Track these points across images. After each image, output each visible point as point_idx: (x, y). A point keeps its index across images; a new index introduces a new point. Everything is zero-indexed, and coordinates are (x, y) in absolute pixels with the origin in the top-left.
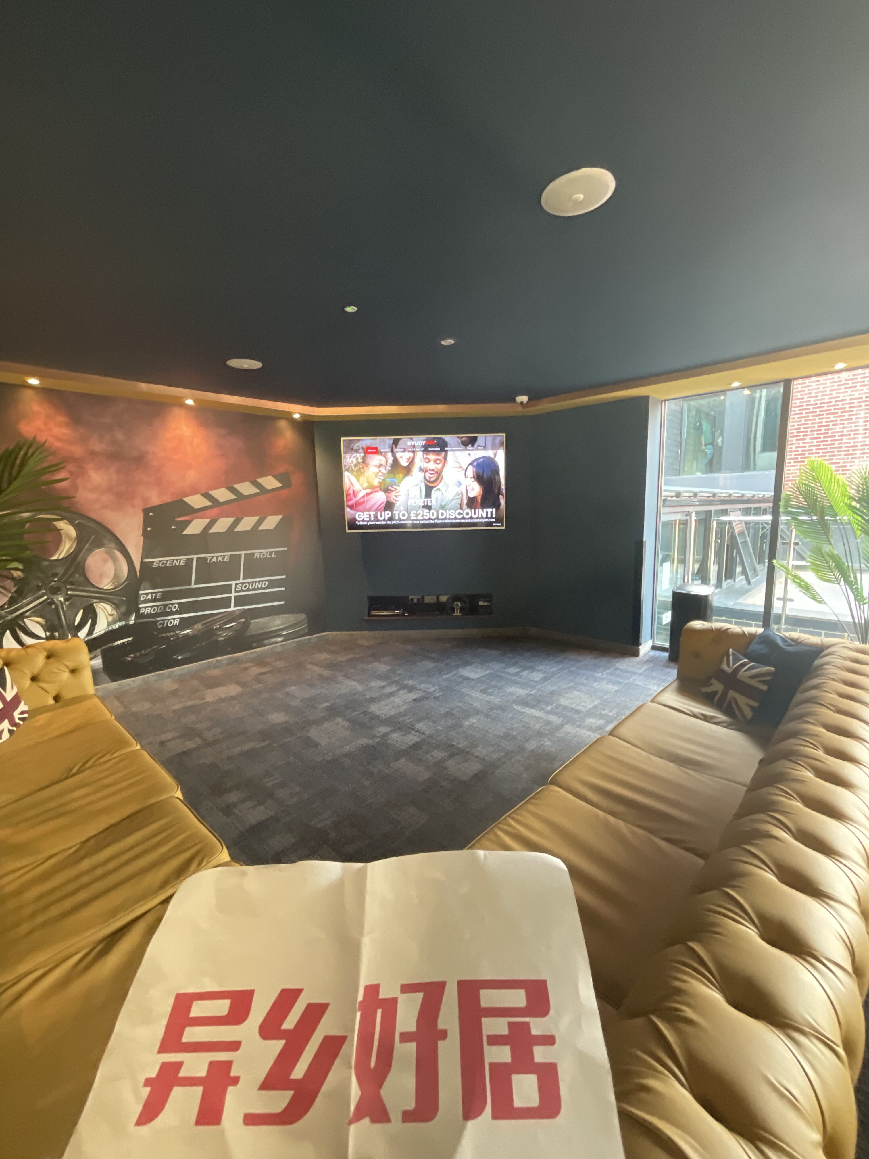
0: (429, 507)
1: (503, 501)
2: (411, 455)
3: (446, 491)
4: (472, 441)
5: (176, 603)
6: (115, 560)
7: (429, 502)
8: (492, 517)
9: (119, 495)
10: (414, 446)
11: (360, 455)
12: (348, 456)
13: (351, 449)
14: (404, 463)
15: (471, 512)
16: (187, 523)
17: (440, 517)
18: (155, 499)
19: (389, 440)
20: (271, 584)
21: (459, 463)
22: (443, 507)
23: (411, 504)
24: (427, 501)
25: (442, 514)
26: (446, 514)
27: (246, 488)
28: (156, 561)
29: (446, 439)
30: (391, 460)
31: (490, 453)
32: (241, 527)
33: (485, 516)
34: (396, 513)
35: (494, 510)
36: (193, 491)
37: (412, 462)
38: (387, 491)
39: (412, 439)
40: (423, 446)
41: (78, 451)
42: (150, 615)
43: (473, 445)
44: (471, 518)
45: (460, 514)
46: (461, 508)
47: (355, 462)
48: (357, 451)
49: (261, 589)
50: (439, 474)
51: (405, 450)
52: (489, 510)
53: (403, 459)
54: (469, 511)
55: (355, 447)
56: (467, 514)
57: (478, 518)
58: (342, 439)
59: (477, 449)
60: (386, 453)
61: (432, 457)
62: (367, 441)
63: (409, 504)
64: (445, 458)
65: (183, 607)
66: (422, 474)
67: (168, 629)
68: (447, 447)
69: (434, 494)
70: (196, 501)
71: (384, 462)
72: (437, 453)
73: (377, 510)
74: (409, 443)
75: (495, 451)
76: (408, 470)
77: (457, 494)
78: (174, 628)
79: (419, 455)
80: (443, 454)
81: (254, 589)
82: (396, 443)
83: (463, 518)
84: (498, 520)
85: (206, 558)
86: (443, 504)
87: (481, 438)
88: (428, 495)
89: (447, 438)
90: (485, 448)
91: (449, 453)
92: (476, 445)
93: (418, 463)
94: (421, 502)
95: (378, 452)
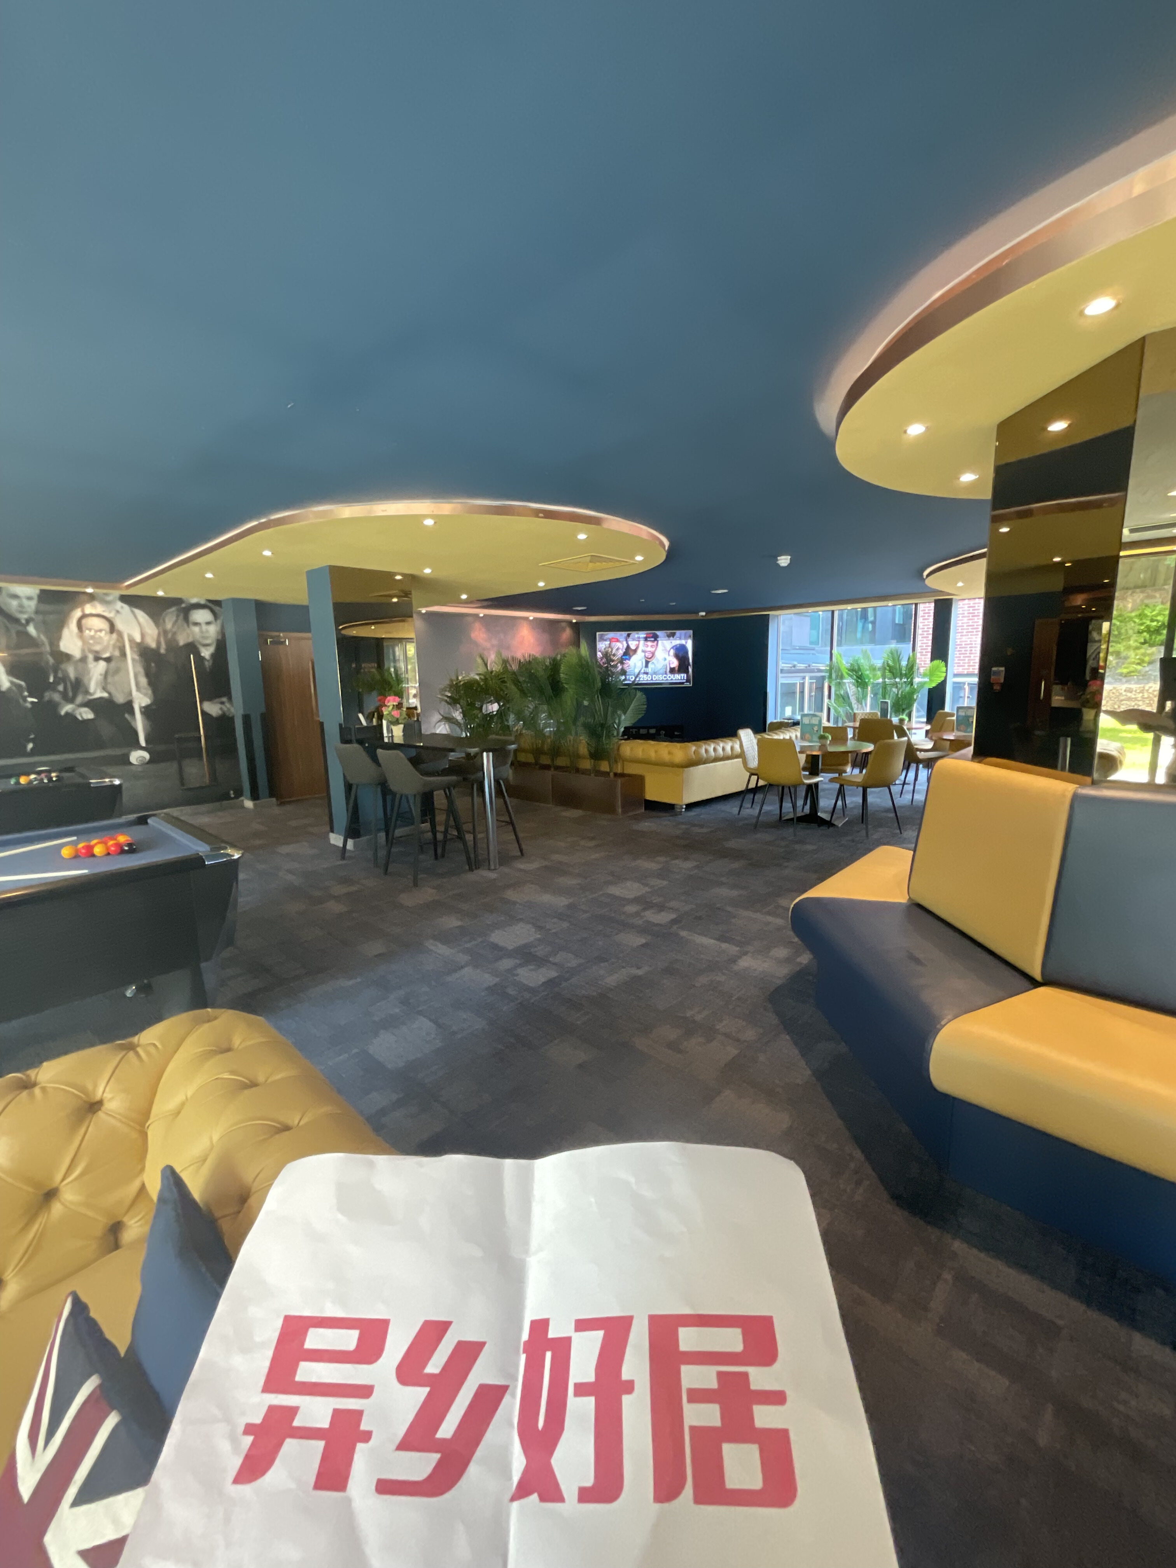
0: (647, 673)
1: (690, 670)
2: (637, 642)
3: (657, 664)
4: (673, 635)
7: (647, 670)
8: (684, 679)
10: (639, 638)
11: (608, 643)
12: (600, 643)
13: (602, 639)
14: (633, 647)
15: (672, 676)
17: (654, 679)
19: (625, 634)
21: (665, 647)
22: (655, 673)
23: (637, 672)
25: (655, 677)
26: (657, 677)
30: (625, 645)
31: (683, 642)
33: (680, 678)
34: (628, 677)
35: (685, 675)
37: (637, 647)
39: (638, 634)
40: (644, 638)
41: (488, 644)
44: (672, 680)
45: (665, 677)
46: (666, 674)
47: (604, 645)
48: (606, 640)
50: (653, 654)
51: (634, 640)
52: (682, 675)
53: (633, 645)
54: (670, 675)
55: (605, 638)
56: (670, 677)
57: (676, 680)
58: (598, 633)
59: (676, 639)
61: (650, 644)
62: (611, 635)
64: (657, 645)
66: (643, 654)
68: (658, 638)
69: (650, 665)
71: (621, 646)
72: (653, 641)
74: (636, 636)
75: (686, 641)
76: (635, 651)
77: (664, 666)
79: (642, 642)
80: (656, 642)
82: (629, 635)
83: (667, 680)
84: (688, 681)
86: (656, 671)
87: (678, 633)
88: (647, 666)
89: (658, 633)
90: (680, 639)
91: (660, 642)
92: (675, 637)
93: (641, 647)
94: (642, 670)
95: (619, 641)
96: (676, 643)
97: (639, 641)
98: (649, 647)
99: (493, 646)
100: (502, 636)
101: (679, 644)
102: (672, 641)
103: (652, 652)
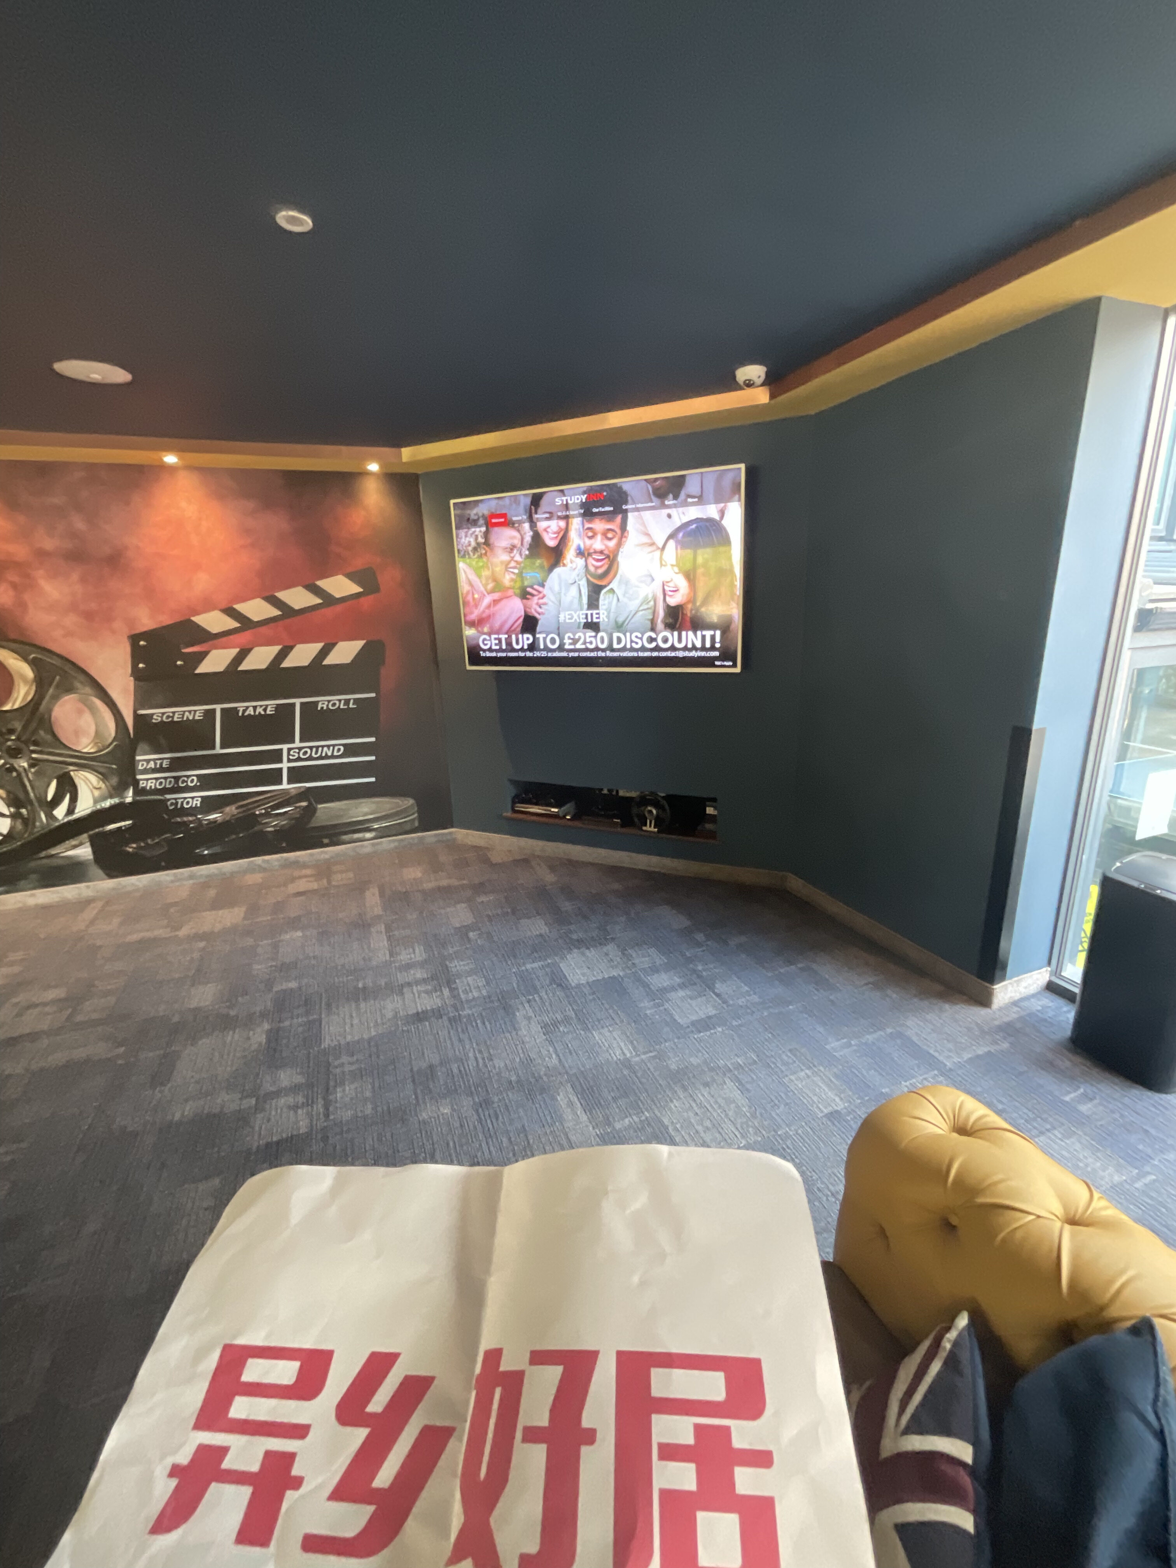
0: (592, 626)
2: (562, 524)
3: (625, 593)
4: (675, 488)
5: (194, 775)
6: (93, 710)
7: (595, 616)
8: (713, 648)
9: (89, 616)
10: (567, 507)
11: (480, 530)
12: (462, 533)
13: (468, 522)
14: (551, 540)
16: (201, 657)
17: (615, 646)
18: (147, 621)
20: (350, 750)
21: (648, 535)
22: (619, 627)
23: (565, 620)
24: (592, 614)
25: (619, 640)
26: (626, 641)
27: (297, 598)
28: (158, 714)
29: (626, 487)
30: (528, 535)
31: (711, 511)
32: (292, 661)
33: (699, 645)
34: (540, 636)
35: (719, 633)
36: (207, 606)
37: (564, 539)
38: (523, 594)
39: (564, 492)
40: (583, 505)
41: (20, 551)
42: (156, 791)
43: (676, 497)
44: (673, 648)
45: (651, 640)
46: (653, 629)
47: (473, 544)
48: (474, 523)
49: (333, 757)
50: (611, 559)
51: (551, 516)
52: (708, 633)
53: (550, 532)
55: (472, 516)
57: (685, 649)
58: (452, 502)
59: (685, 504)
60: (520, 522)
61: (599, 525)
62: (488, 503)
63: (561, 619)
64: (623, 527)
65: (206, 783)
66: (581, 562)
67: (183, 812)
68: (626, 503)
69: (604, 599)
70: (213, 621)
71: (517, 542)
72: (609, 516)
73: (509, 632)
74: (559, 501)
75: (722, 505)
77: (645, 601)
78: (193, 811)
79: (576, 523)
80: (619, 518)
81: (321, 758)
82: (536, 501)
83: (657, 649)
84: (726, 653)
85: (234, 709)
86: (621, 620)
87: (694, 477)
88: (593, 603)
89: (627, 483)
90: (701, 500)
91: (630, 515)
92: (682, 496)
93: (575, 540)
94: (580, 617)
95: (507, 523)
96: (685, 519)
97: (566, 518)
98: (599, 537)
99: (42, 554)
100: (79, 524)
101: (697, 520)
102: (673, 512)
103: (608, 557)
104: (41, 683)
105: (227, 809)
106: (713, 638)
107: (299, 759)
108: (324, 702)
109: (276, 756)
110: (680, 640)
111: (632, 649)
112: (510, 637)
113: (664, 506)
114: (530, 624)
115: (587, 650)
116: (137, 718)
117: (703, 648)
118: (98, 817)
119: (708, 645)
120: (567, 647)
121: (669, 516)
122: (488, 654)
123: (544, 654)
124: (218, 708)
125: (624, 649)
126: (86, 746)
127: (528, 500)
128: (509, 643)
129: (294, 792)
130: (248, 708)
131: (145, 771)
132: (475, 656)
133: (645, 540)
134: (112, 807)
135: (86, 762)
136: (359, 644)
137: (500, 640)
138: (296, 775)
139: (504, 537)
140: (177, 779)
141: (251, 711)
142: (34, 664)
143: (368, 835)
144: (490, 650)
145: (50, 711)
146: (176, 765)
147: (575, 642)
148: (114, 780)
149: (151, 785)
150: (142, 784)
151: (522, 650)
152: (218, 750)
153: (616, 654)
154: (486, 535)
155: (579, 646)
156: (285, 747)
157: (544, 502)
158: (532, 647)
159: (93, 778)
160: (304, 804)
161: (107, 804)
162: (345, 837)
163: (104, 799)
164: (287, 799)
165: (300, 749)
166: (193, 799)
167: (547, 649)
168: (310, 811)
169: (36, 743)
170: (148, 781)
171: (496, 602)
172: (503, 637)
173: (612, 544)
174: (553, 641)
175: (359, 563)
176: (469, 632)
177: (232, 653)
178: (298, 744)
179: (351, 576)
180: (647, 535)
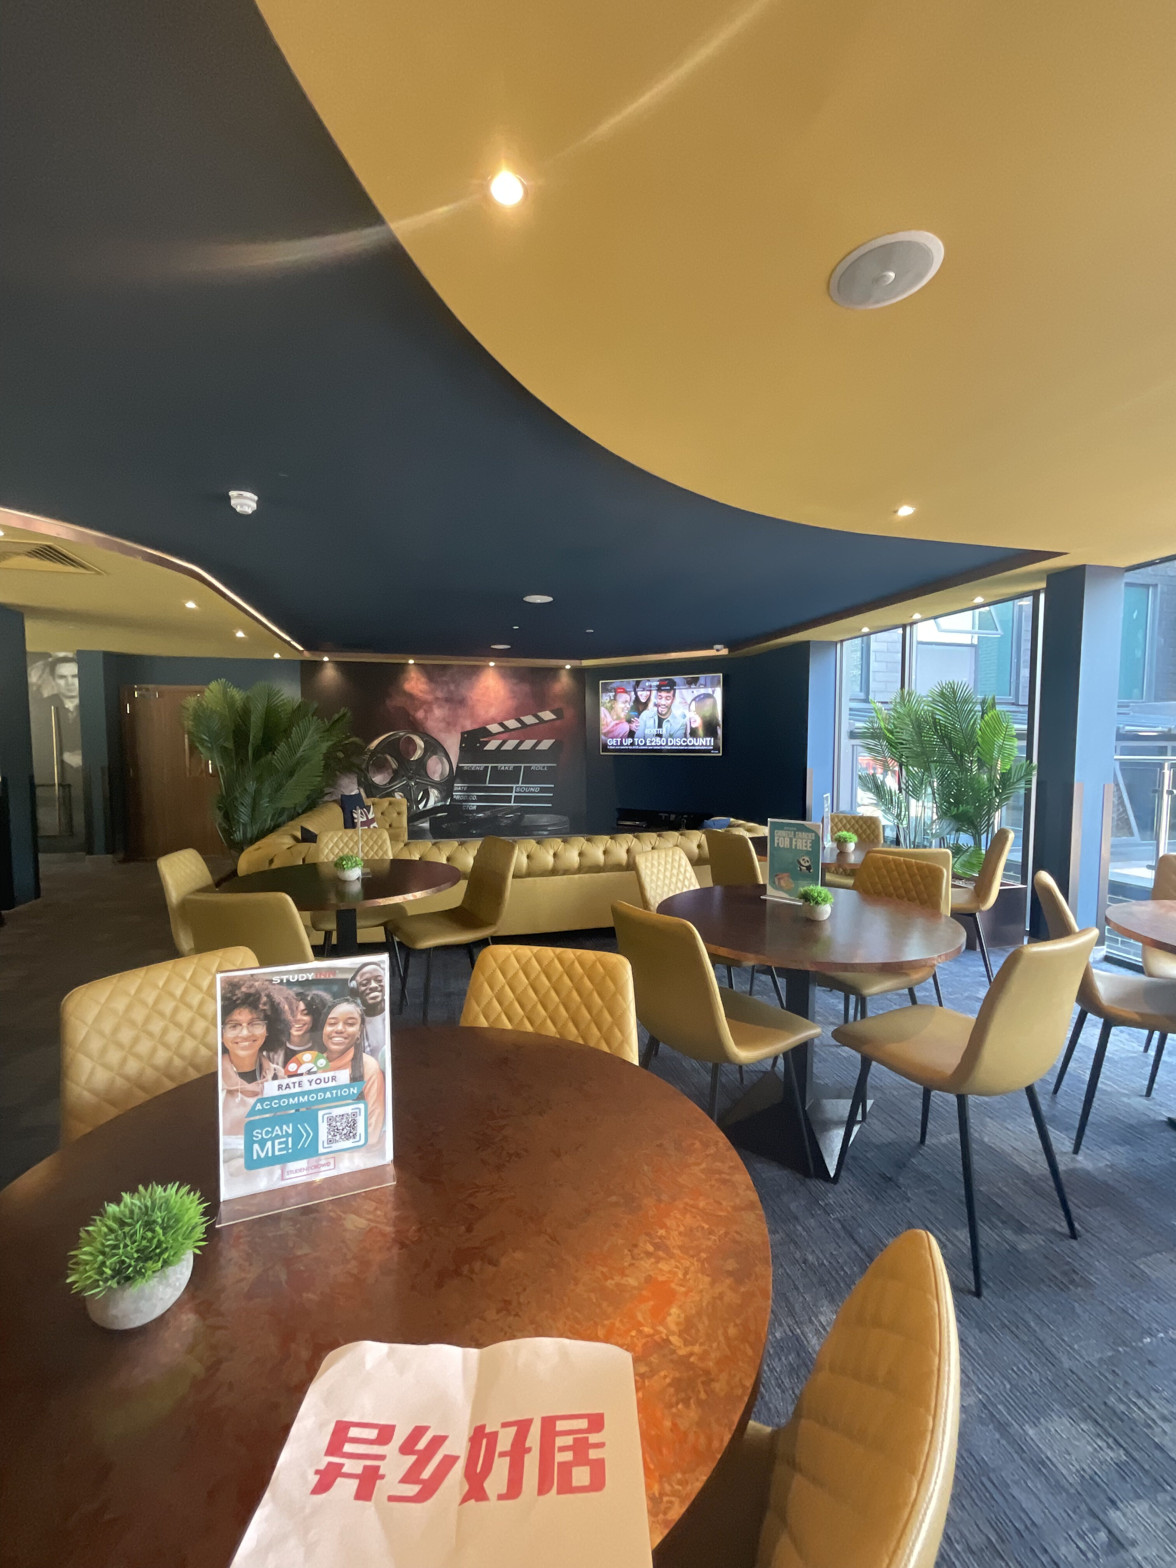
0: (659, 735)
1: (720, 731)
2: (648, 693)
3: (674, 722)
4: (695, 681)
5: (475, 795)
6: (442, 763)
7: (660, 732)
8: (710, 746)
9: (448, 724)
10: (651, 686)
11: (612, 694)
12: (604, 694)
14: (643, 700)
15: (694, 741)
16: (487, 743)
17: (669, 744)
18: (469, 726)
20: (542, 790)
22: (671, 736)
25: (671, 742)
26: (674, 742)
27: (529, 720)
28: (466, 766)
29: (675, 680)
30: (633, 697)
31: (709, 691)
32: (523, 747)
33: (704, 744)
34: (636, 740)
35: (712, 739)
36: (493, 721)
37: (649, 699)
38: (629, 721)
39: (649, 681)
40: (657, 686)
41: (429, 697)
42: (459, 801)
43: (695, 685)
44: (694, 745)
45: (684, 742)
46: (685, 737)
47: (609, 700)
48: (611, 692)
49: (535, 792)
50: (669, 708)
51: (644, 690)
52: (708, 739)
53: (643, 696)
54: (691, 739)
56: (690, 742)
57: (698, 746)
58: (601, 682)
59: (699, 687)
60: (630, 691)
61: (664, 694)
62: (616, 683)
63: (646, 732)
64: (674, 695)
65: (480, 799)
66: (656, 709)
67: (468, 811)
68: (675, 685)
69: (665, 724)
70: (494, 728)
71: (628, 700)
72: (668, 691)
74: (647, 684)
75: (714, 689)
76: (645, 705)
77: (682, 725)
78: (473, 811)
79: (654, 693)
80: (672, 692)
81: (529, 792)
82: (638, 683)
83: (687, 745)
84: (716, 748)
85: (497, 767)
86: (671, 733)
87: (702, 677)
88: (660, 726)
89: (676, 678)
90: (705, 686)
91: (677, 691)
92: (698, 684)
93: (653, 700)
94: (654, 731)
95: (625, 692)
96: (699, 693)
97: (650, 691)
98: (664, 699)
99: (437, 699)
100: (452, 687)
101: (704, 694)
102: (695, 691)
103: (667, 707)
104: (426, 750)
105: (486, 812)
106: (710, 741)
107: (520, 792)
108: (534, 766)
109: (510, 790)
110: (697, 742)
111: (676, 746)
112: (622, 740)
113: (690, 688)
114: (631, 734)
115: (656, 746)
116: (458, 767)
117: (706, 746)
118: (435, 810)
119: (708, 744)
120: (648, 744)
121: (693, 692)
122: (611, 747)
123: (637, 747)
124: (490, 765)
125: (673, 745)
126: (437, 778)
127: (634, 683)
128: (621, 742)
129: (515, 808)
130: (502, 766)
131: (457, 791)
132: (605, 747)
133: (683, 701)
134: (441, 806)
135: (435, 785)
136: (552, 741)
137: (617, 741)
138: (518, 799)
139: (624, 697)
140: (468, 796)
141: (503, 768)
142: (425, 742)
143: (545, 833)
144: (612, 745)
145: (427, 761)
146: (470, 790)
147: (651, 742)
148: (444, 794)
149: (457, 798)
150: (455, 797)
151: (627, 745)
152: (487, 785)
153: (669, 748)
154: (615, 696)
155: (653, 744)
156: (514, 786)
157: (641, 685)
158: (632, 744)
159: (436, 792)
160: (519, 814)
161: (439, 804)
162: (535, 833)
163: (439, 802)
164: (512, 810)
165: (521, 787)
166: (473, 806)
167: (638, 745)
168: (521, 818)
169: (419, 775)
170: (457, 795)
171: (617, 724)
172: (619, 740)
173: (669, 702)
174: (641, 742)
175: (557, 706)
176: (602, 737)
177: (499, 742)
178: (520, 785)
179: (553, 712)
180: (684, 699)
